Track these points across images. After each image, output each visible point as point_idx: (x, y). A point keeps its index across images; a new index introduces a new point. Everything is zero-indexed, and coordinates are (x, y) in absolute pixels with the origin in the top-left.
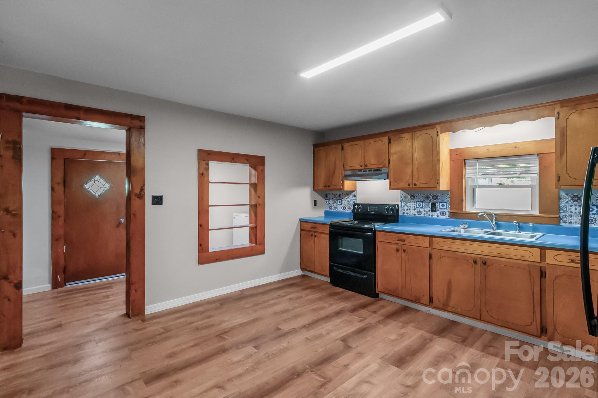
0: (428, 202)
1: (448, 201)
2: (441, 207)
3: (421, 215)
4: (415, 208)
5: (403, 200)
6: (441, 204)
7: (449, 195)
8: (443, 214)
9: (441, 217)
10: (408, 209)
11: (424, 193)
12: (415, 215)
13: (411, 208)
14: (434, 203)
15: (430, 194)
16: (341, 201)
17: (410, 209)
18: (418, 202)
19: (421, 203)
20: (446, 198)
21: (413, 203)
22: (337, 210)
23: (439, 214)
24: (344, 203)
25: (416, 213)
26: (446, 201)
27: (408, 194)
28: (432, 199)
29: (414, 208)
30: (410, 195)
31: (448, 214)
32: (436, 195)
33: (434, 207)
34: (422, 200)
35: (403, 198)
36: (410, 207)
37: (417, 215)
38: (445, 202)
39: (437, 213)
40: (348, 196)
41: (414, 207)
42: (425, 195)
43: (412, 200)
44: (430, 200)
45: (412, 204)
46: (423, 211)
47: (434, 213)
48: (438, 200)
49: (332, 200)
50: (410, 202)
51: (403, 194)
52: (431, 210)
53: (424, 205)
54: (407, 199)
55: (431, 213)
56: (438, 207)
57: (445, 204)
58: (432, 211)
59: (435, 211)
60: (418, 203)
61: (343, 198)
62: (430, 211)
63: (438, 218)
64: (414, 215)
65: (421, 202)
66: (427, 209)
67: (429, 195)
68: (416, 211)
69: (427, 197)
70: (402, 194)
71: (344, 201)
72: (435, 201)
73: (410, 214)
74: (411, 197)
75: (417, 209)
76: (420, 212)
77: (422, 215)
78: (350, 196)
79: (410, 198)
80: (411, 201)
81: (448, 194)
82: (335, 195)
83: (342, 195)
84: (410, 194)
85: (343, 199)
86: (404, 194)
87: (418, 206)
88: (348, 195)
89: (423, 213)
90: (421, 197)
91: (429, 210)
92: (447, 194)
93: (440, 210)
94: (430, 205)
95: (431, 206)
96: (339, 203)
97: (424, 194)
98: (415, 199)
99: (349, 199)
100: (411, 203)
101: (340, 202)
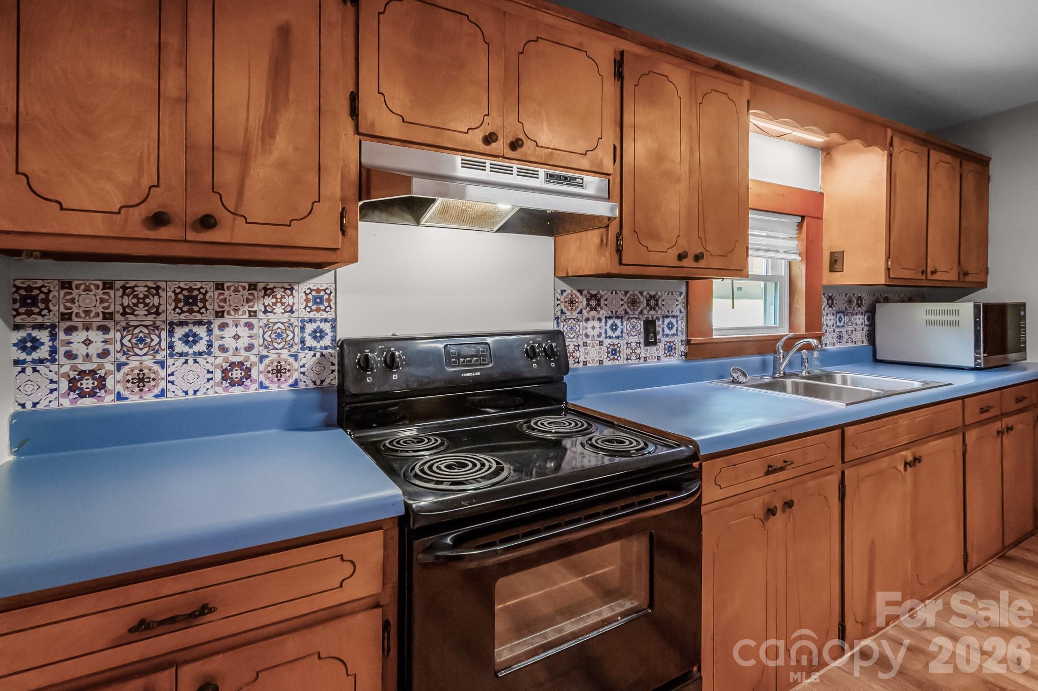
0: (636, 318)
1: (681, 312)
2: (667, 331)
3: (617, 362)
4: (602, 339)
5: (563, 313)
6: (667, 321)
7: (683, 296)
8: (670, 349)
9: (666, 361)
10: (581, 344)
11: (627, 289)
12: (601, 362)
13: (589, 341)
14: (650, 319)
15: (641, 293)
16: (201, 331)
17: (585, 344)
18: (610, 317)
19: (618, 322)
20: (677, 303)
21: (596, 324)
22: (162, 394)
23: (661, 354)
24: (230, 343)
25: (604, 357)
26: (676, 313)
27: (580, 292)
28: (645, 308)
29: (597, 340)
30: (585, 296)
31: (681, 348)
32: (654, 296)
33: (650, 335)
34: (621, 312)
35: (562, 306)
36: (587, 336)
37: (606, 363)
38: (673, 317)
39: (657, 350)
40: (269, 301)
41: (599, 336)
42: (628, 295)
43: (593, 313)
44: (641, 312)
45: (593, 328)
46: (623, 347)
47: (652, 350)
48: (660, 311)
49: (104, 329)
50: (587, 320)
51: (563, 291)
52: (642, 341)
53: (627, 325)
54: (578, 310)
55: (642, 350)
56: (661, 330)
57: (674, 321)
58: (648, 343)
59: (655, 344)
60: (610, 322)
61: (219, 314)
62: (642, 346)
63: (659, 363)
64: (597, 364)
65: (618, 317)
66: (634, 340)
67: (639, 296)
68: (604, 348)
69: (634, 303)
70: (559, 291)
71: (230, 332)
72: (652, 312)
73: (585, 363)
74: (588, 300)
75: (607, 342)
76: (614, 352)
77: (622, 361)
78: (289, 300)
79: (588, 305)
80: (590, 317)
81: (681, 294)
82: (141, 291)
83: (212, 294)
84: (585, 292)
85: (228, 319)
86: (569, 290)
87: (610, 333)
88: (268, 291)
89: (625, 351)
90: (616, 302)
91: (640, 343)
92: (678, 293)
93: (664, 340)
94: (640, 325)
95: (642, 330)
96: (180, 347)
97: (626, 293)
98: (602, 308)
99: (279, 315)
100: (590, 324)
101: (190, 339)
